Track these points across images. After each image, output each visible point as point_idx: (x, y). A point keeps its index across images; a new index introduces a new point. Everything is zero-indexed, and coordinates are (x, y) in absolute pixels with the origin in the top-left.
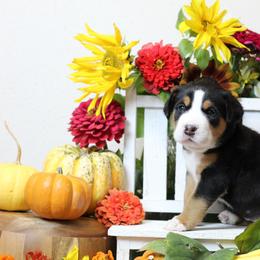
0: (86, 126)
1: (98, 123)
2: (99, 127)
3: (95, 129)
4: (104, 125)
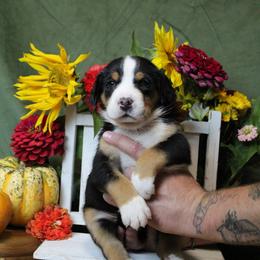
0: (27, 143)
1: (37, 140)
2: (38, 144)
3: (35, 146)
4: (44, 142)
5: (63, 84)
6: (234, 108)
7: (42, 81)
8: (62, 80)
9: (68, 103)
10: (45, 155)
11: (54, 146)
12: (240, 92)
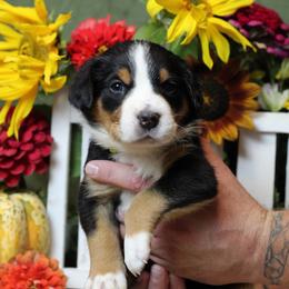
4: (19, 151)
5: (39, 58)
7: (9, 50)
8: (37, 51)
9: (47, 90)
10: (20, 171)
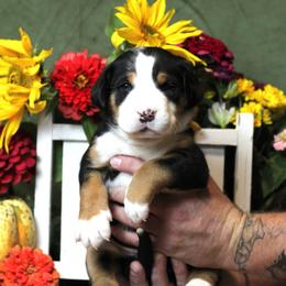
4: (8, 163)
6: (265, 107)
10: (8, 181)
11: (20, 168)
12: (273, 85)
